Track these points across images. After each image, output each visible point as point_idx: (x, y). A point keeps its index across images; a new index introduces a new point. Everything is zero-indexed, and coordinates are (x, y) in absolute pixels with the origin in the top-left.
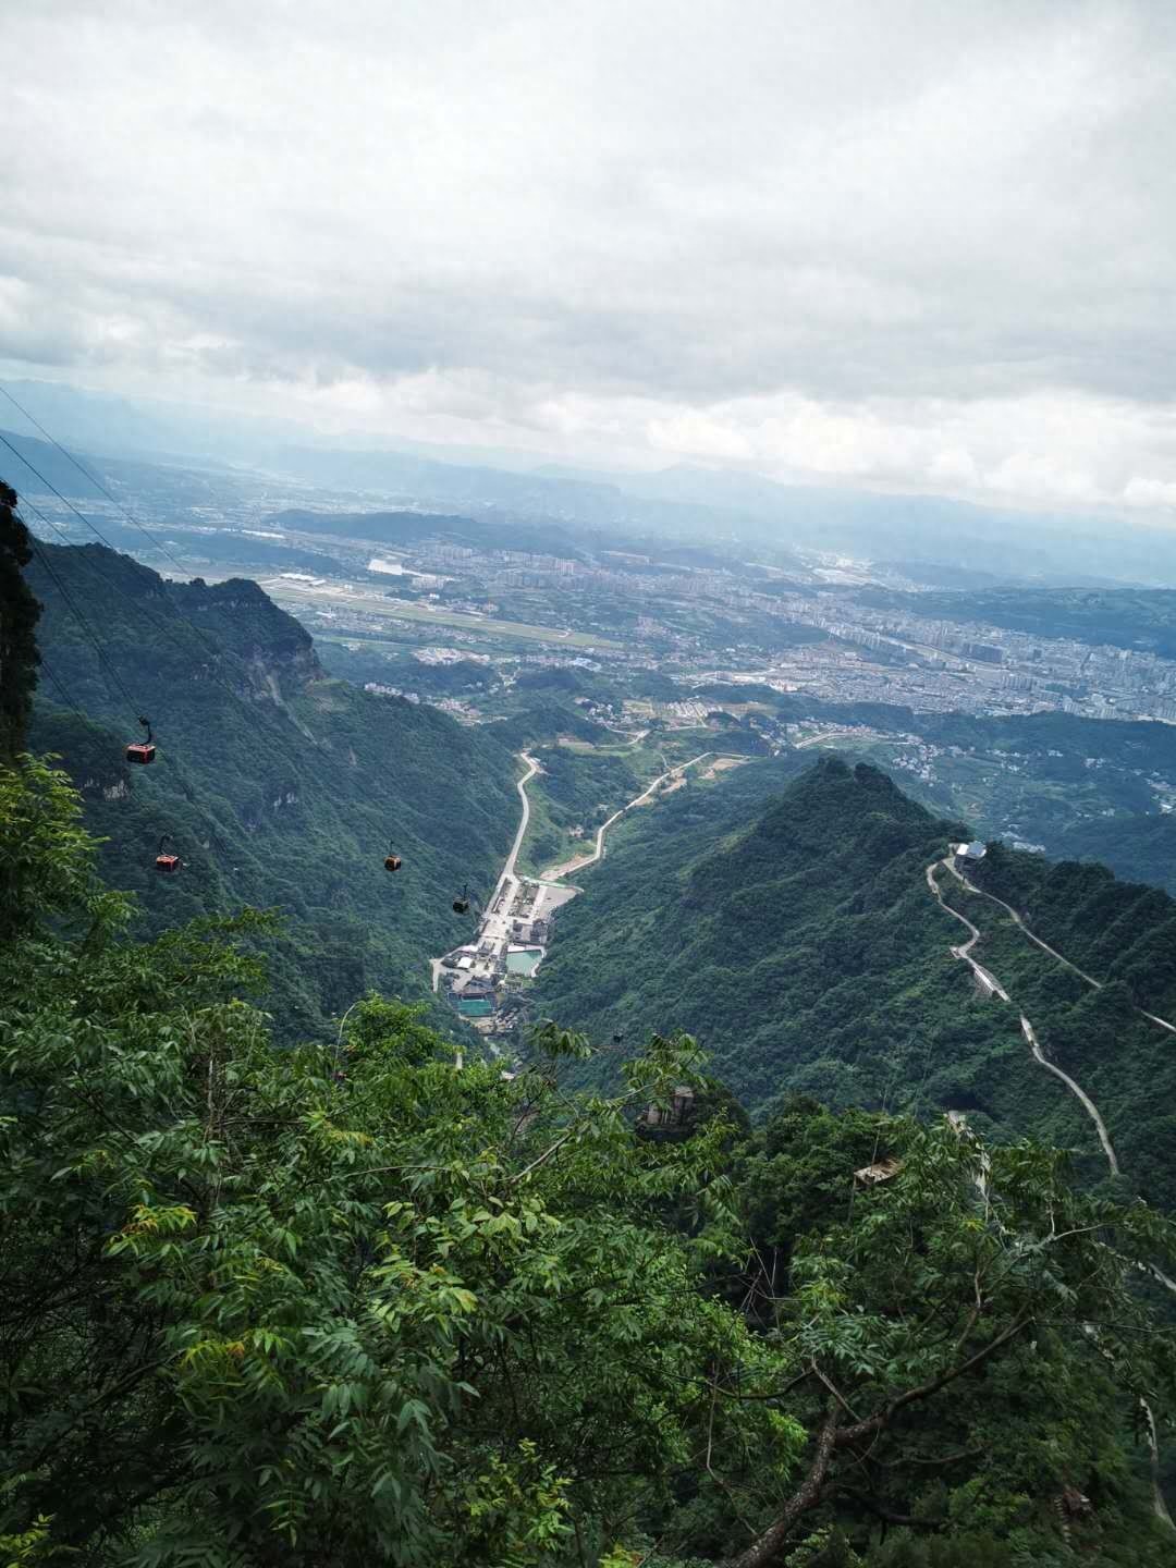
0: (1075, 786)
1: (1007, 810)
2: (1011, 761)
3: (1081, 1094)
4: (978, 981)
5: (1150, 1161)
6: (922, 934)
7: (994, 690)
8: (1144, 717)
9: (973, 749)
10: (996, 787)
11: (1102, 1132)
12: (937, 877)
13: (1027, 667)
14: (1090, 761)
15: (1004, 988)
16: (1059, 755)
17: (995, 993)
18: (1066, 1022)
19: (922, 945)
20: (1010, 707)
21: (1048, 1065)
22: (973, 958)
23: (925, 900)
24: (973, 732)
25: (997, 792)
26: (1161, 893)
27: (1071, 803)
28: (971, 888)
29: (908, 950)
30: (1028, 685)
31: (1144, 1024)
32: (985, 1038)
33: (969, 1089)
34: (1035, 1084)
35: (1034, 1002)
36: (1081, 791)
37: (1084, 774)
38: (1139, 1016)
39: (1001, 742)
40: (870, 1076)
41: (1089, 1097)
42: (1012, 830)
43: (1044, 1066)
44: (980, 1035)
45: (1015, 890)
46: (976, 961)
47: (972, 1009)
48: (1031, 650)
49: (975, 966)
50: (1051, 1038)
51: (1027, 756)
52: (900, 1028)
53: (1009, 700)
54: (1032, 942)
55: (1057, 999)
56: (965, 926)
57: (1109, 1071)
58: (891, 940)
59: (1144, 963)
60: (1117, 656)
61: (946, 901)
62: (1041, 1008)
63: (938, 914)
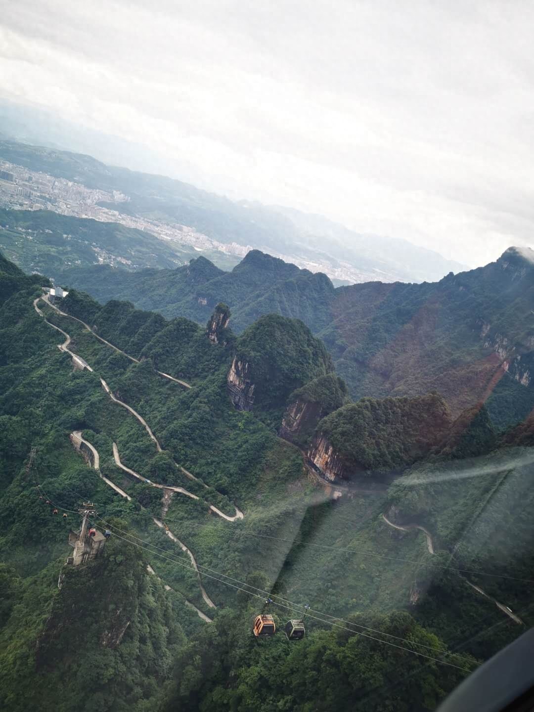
0: (61, 248)
1: (32, 260)
2: (28, 234)
3: (135, 413)
4: (75, 362)
5: (177, 442)
6: (38, 338)
7: (12, 196)
8: (84, 216)
9: (7, 226)
10: (23, 247)
11: (148, 430)
12: (40, 307)
13: (26, 185)
14: (65, 236)
15: (89, 365)
16: (51, 232)
17: (85, 368)
18: (126, 380)
19: (39, 344)
20: (21, 205)
21: (119, 401)
22: (70, 350)
23: (37, 320)
24: (6, 217)
25: (24, 250)
26: (159, 315)
27: (61, 257)
28: (61, 313)
29: (32, 348)
30: (28, 195)
31: (160, 377)
32: (84, 391)
33: (82, 420)
34: (114, 412)
35: (106, 371)
36: (65, 251)
37: (63, 243)
38: (157, 373)
39: (21, 223)
40: (27, 421)
41: (139, 414)
42: (37, 270)
43: (117, 402)
44: (80, 391)
45: (86, 314)
46: (73, 352)
47: (75, 377)
48: (27, 176)
49: (73, 355)
50: (119, 389)
51: (36, 232)
52: (37, 392)
53: (20, 201)
54: (99, 341)
55: (117, 368)
56: (61, 333)
57: (146, 402)
58: (21, 343)
59: (158, 350)
60: (67, 184)
61: (49, 320)
62: (110, 373)
63: (46, 327)
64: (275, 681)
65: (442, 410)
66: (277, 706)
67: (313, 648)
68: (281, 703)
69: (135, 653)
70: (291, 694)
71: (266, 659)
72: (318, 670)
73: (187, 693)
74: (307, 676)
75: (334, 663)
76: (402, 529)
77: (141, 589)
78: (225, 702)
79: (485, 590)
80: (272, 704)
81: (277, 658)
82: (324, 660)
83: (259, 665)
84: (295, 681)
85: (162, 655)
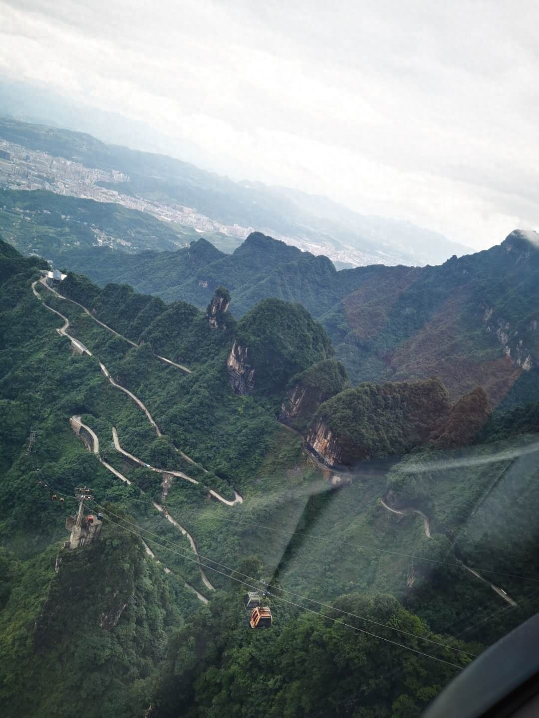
0: (60, 229)
1: (30, 242)
2: (26, 214)
3: (135, 398)
4: (74, 347)
5: (176, 427)
6: (37, 322)
7: (9, 175)
8: (83, 197)
9: (5, 207)
10: (21, 229)
11: (148, 414)
12: (38, 290)
13: (24, 164)
14: (63, 217)
15: (88, 349)
16: (49, 213)
17: (84, 352)
18: (125, 365)
19: (38, 328)
20: (19, 185)
21: (118, 386)
22: (69, 334)
23: (35, 304)
24: (4, 198)
25: (22, 231)
26: (158, 299)
27: (60, 238)
28: (60, 296)
29: (30, 332)
30: (26, 174)
31: (159, 362)
32: (84, 376)
33: (82, 404)
34: (113, 396)
35: (105, 355)
36: (63, 232)
37: (63, 224)
38: (156, 358)
39: (19, 203)
40: (26, 405)
41: (139, 399)
42: (35, 252)
43: (116, 387)
44: (81, 374)
45: (84, 297)
46: (71, 336)
47: (74, 362)
48: (24, 155)
49: (72, 339)
50: (120, 374)
51: (34, 213)
52: (36, 376)
53: (18, 181)
54: (98, 324)
55: (116, 353)
56: (60, 317)
57: (146, 386)
58: (19, 327)
59: (157, 334)
60: (65, 163)
61: (47, 304)
62: (109, 358)
63: (44, 310)
64: (264, 661)
65: (442, 395)
66: (267, 685)
67: (301, 629)
68: (271, 683)
69: (131, 635)
70: (281, 674)
71: (258, 640)
72: (307, 651)
73: (181, 673)
74: (296, 657)
75: (322, 644)
76: (399, 513)
77: (138, 573)
78: (218, 681)
79: (480, 573)
80: (263, 683)
81: (268, 639)
82: (311, 641)
83: (250, 646)
84: (285, 661)
85: (159, 636)
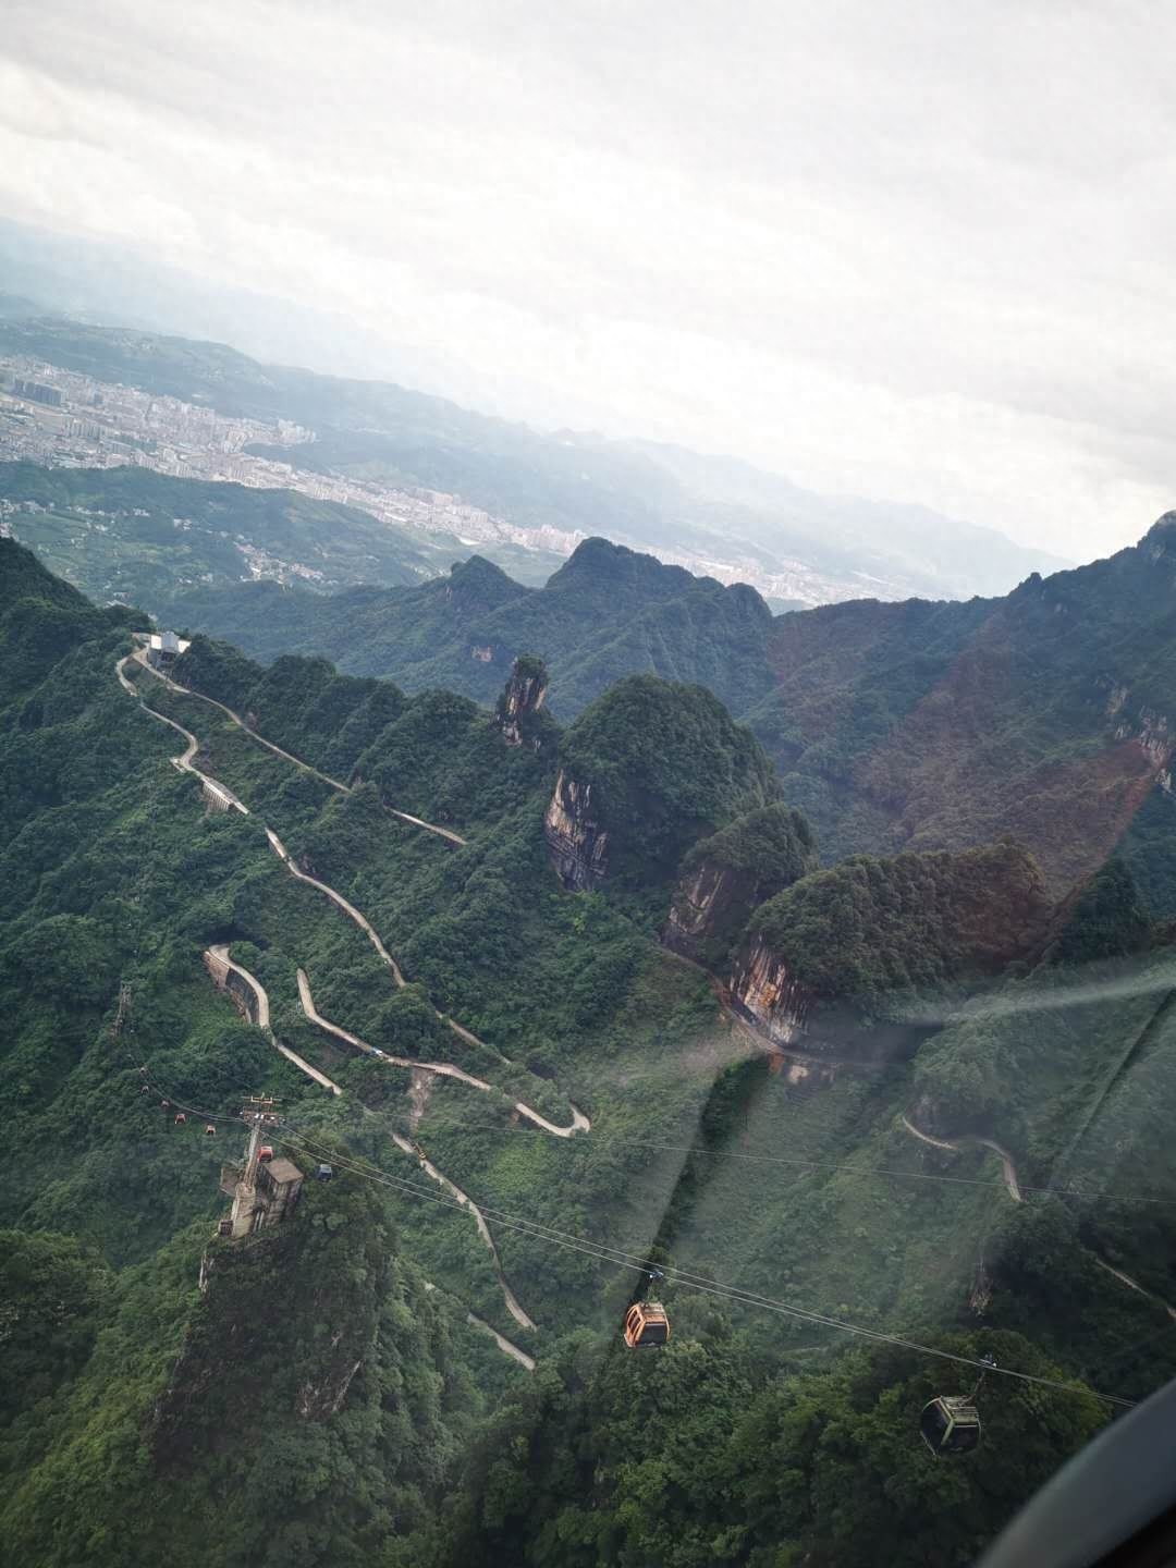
0: (169, 548)
1: (108, 577)
2: (97, 520)
3: (345, 904)
4: (208, 795)
5: (438, 964)
6: (128, 745)
7: (59, 437)
8: (217, 478)
9: (52, 505)
10: (87, 550)
11: (374, 938)
12: (130, 676)
13: (90, 414)
14: (177, 522)
15: (240, 799)
16: (146, 514)
17: (232, 806)
18: (321, 831)
19: (131, 758)
20: (80, 457)
21: (306, 878)
22: (199, 769)
23: (124, 706)
24: (49, 486)
25: (90, 555)
26: (389, 686)
27: (170, 568)
28: (177, 688)
29: (115, 766)
30: (95, 435)
31: (395, 823)
32: (232, 858)
33: (229, 920)
34: (297, 901)
35: (277, 812)
36: (178, 554)
37: (172, 537)
38: (389, 814)
39: (81, 497)
40: (109, 926)
41: (353, 905)
42: (118, 598)
43: (303, 880)
44: (227, 854)
45: (229, 688)
46: (203, 772)
47: (210, 828)
48: (90, 393)
49: (204, 778)
50: (309, 851)
51: (113, 515)
52: (129, 862)
53: (78, 449)
54: (262, 746)
55: (301, 805)
56: (178, 732)
57: (368, 877)
58: (91, 757)
59: (390, 762)
60: (178, 409)
61: (151, 705)
62: (287, 817)
63: (143, 720)
64: (701, 1492)
65: (1029, 879)
66: (710, 1550)
67: (791, 1416)
68: (719, 1543)
69: (374, 1433)
70: (743, 1524)
71: (680, 1443)
72: (809, 1470)
73: (498, 1522)
74: (780, 1482)
75: (847, 1450)
76: (947, 1146)
77: (382, 1288)
78: (587, 1540)
79: (1138, 1279)
80: (699, 1546)
81: (706, 1440)
82: (823, 1443)
83: (663, 1457)
84: (752, 1491)
85: (432, 1434)
